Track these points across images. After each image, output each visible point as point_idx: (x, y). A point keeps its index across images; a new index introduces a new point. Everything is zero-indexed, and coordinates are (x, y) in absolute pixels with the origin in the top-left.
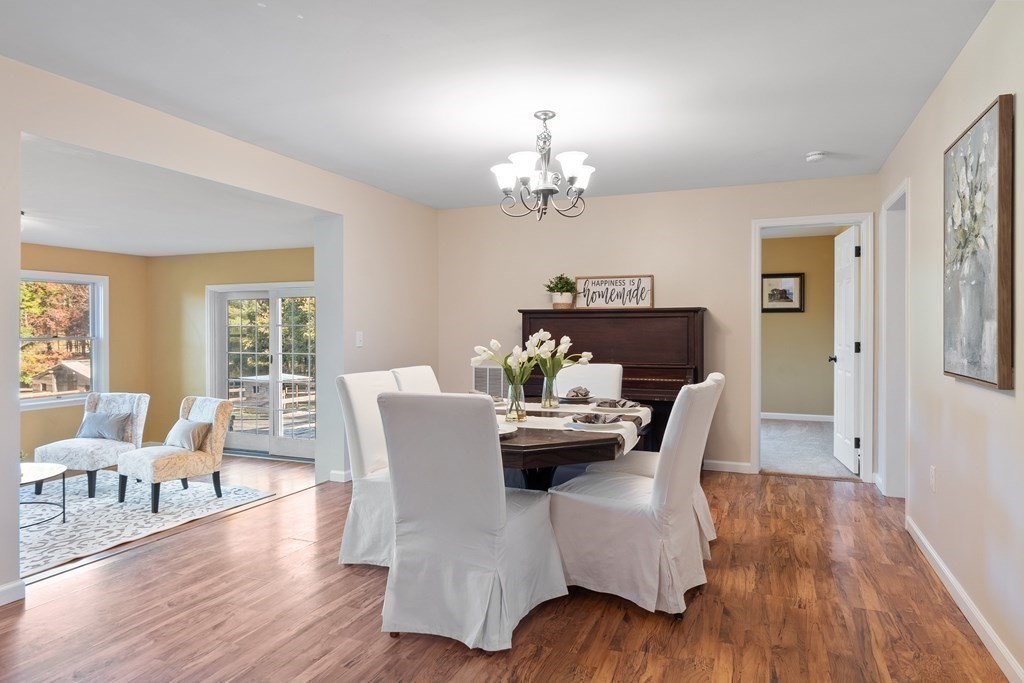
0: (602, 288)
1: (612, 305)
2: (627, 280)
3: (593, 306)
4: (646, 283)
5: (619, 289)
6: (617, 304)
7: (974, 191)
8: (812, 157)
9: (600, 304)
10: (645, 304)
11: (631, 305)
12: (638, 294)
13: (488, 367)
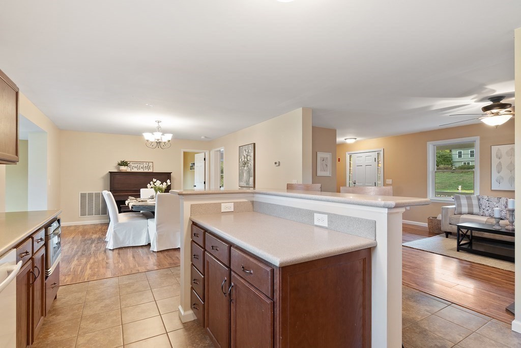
0: (136, 165)
1: (139, 171)
2: (144, 163)
3: (132, 171)
4: (151, 164)
5: (142, 166)
6: (141, 170)
7: (247, 156)
8: (203, 137)
9: (135, 170)
10: (151, 171)
11: (146, 171)
12: (148, 167)
13: (94, 192)
